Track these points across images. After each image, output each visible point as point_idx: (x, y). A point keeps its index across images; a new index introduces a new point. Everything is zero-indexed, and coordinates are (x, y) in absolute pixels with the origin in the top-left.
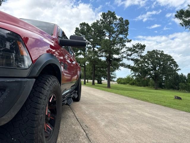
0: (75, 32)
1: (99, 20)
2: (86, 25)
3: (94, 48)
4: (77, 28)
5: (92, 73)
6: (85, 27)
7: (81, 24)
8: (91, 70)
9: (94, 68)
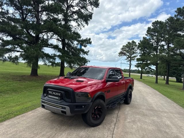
0: (147, 32)
1: (173, 16)
2: (159, 23)
3: (168, 45)
4: (149, 27)
5: (166, 71)
6: (158, 25)
7: (153, 23)
8: (165, 69)
9: (169, 66)
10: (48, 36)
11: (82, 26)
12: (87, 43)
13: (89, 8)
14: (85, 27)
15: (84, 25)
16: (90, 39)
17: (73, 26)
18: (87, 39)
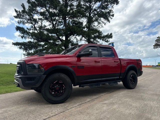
10: (77, 39)
11: (103, 24)
12: (108, 38)
13: (109, 7)
14: (106, 24)
15: (105, 23)
16: (111, 34)
17: (96, 26)
18: (108, 34)
